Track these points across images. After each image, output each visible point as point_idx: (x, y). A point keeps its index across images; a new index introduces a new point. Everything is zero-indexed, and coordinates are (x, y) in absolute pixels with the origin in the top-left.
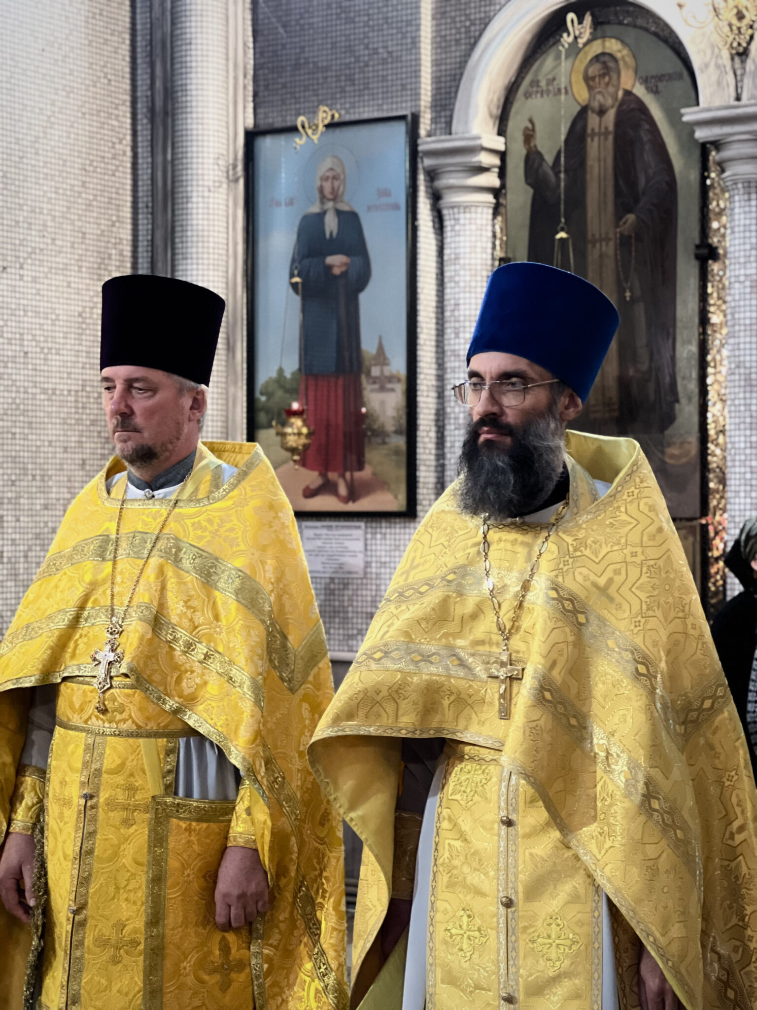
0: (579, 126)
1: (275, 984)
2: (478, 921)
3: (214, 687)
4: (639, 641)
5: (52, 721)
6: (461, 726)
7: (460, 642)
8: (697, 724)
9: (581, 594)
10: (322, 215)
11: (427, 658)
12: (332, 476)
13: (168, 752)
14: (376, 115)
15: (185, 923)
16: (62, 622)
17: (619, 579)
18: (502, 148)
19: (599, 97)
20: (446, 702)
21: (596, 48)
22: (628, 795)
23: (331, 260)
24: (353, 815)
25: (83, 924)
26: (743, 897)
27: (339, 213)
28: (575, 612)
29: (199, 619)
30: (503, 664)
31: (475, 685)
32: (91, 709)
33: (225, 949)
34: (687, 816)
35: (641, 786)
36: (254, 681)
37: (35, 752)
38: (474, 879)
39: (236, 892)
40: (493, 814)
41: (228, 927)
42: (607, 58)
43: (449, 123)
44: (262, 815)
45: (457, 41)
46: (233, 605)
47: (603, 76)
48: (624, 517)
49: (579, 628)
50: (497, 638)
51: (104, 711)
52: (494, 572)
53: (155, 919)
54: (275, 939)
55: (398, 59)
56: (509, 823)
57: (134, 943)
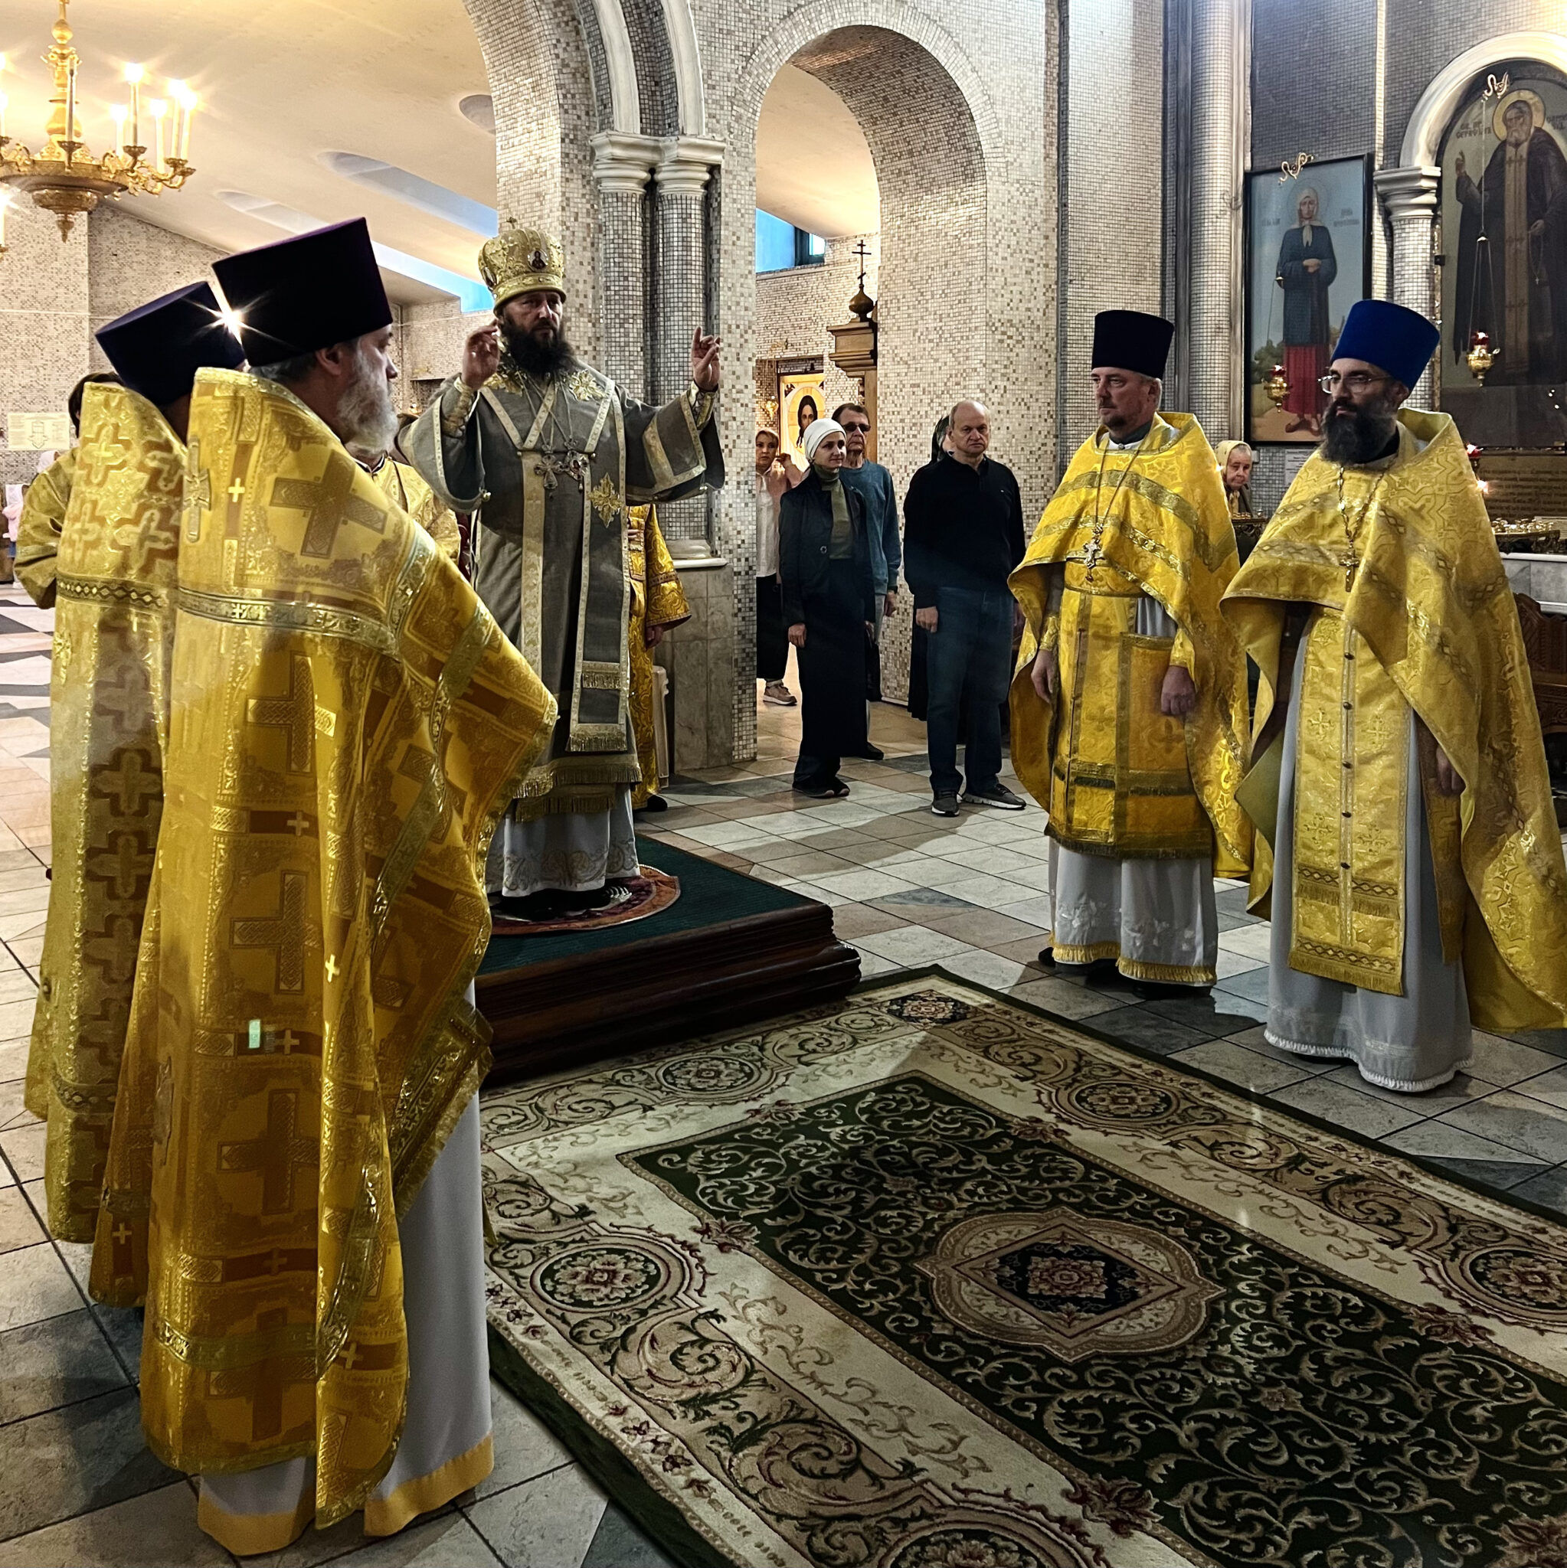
0: (1500, 154)
1: (1203, 751)
2: (1329, 717)
3: (1158, 567)
4: (1440, 546)
5: (1063, 585)
6: (1321, 594)
7: (1321, 542)
8: (1483, 600)
9: (1402, 514)
10: (1301, 230)
11: (1298, 551)
12: (1307, 416)
13: (1131, 607)
14: (1341, 156)
15: (1143, 710)
16: (1067, 525)
17: (1429, 505)
18: (1439, 174)
19: (1515, 134)
20: (1311, 580)
21: (1513, 97)
22: (1428, 643)
23: (1306, 262)
24: (1250, 647)
25: (1079, 706)
26: (1510, 713)
27: (1313, 228)
28: (1396, 525)
29: (1150, 524)
30: (1349, 557)
31: (1331, 570)
32: (1083, 579)
33: (1169, 727)
34: (1470, 660)
35: (1437, 639)
36: (1183, 564)
37: (1054, 601)
38: (1327, 691)
39: (1173, 693)
40: (1340, 651)
41: (1169, 713)
42: (1521, 105)
43: (1398, 159)
44: (1189, 647)
45: (1404, 99)
46: (1172, 517)
47: (1518, 118)
48: (1436, 465)
49: (1399, 536)
50: (1346, 540)
51: (1091, 580)
52: (1345, 498)
53: (1123, 706)
54: (1201, 722)
55: (1358, 115)
56: (1350, 657)
57: (1110, 719)
